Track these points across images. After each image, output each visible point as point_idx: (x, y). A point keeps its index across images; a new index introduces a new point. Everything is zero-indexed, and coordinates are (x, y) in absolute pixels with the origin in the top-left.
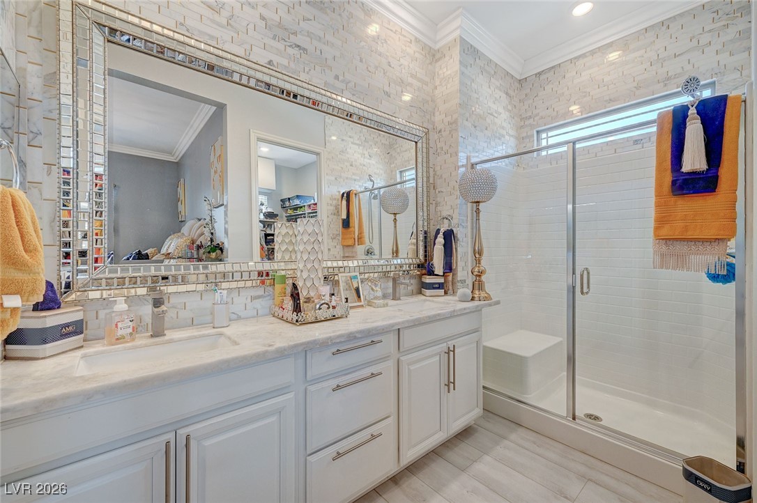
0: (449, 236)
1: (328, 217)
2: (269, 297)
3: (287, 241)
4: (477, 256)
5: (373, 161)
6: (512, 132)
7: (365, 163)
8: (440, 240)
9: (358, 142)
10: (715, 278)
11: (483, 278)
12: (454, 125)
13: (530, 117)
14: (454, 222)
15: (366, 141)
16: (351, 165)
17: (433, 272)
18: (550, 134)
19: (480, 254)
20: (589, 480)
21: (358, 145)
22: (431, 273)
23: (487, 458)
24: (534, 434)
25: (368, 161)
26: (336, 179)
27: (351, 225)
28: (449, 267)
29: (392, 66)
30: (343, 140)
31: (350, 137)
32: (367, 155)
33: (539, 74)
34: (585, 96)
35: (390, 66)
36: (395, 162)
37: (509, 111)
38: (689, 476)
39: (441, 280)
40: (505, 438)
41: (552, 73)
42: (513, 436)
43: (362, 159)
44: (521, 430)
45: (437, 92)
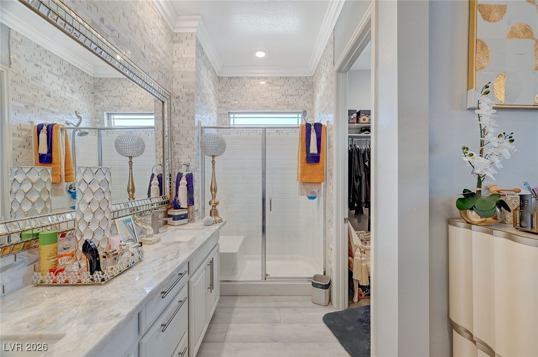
0: (190, 178)
1: (14, 149)
2: (22, 265)
3: (40, 190)
4: (213, 192)
5: (75, 97)
6: (216, 109)
7: (66, 97)
8: (183, 181)
9: (58, 73)
10: (310, 198)
11: (217, 207)
12: (191, 97)
13: (225, 102)
14: (192, 168)
15: (66, 74)
16: (49, 96)
17: (179, 206)
18: (236, 116)
19: (215, 191)
20: (280, 308)
21: (58, 75)
22: (177, 206)
23: (232, 325)
24: (246, 297)
25: (70, 96)
26: (26, 107)
27: (54, 160)
28: (191, 201)
29: (147, 31)
30: (37, 65)
31: (47, 65)
32: (68, 89)
33: (230, 78)
34: (255, 100)
35: (145, 31)
36: (102, 103)
37: (215, 95)
38: (314, 285)
39: (185, 212)
40: (234, 308)
41: (237, 80)
42: (237, 304)
43: (63, 92)
44: (239, 298)
45: (175, 66)
